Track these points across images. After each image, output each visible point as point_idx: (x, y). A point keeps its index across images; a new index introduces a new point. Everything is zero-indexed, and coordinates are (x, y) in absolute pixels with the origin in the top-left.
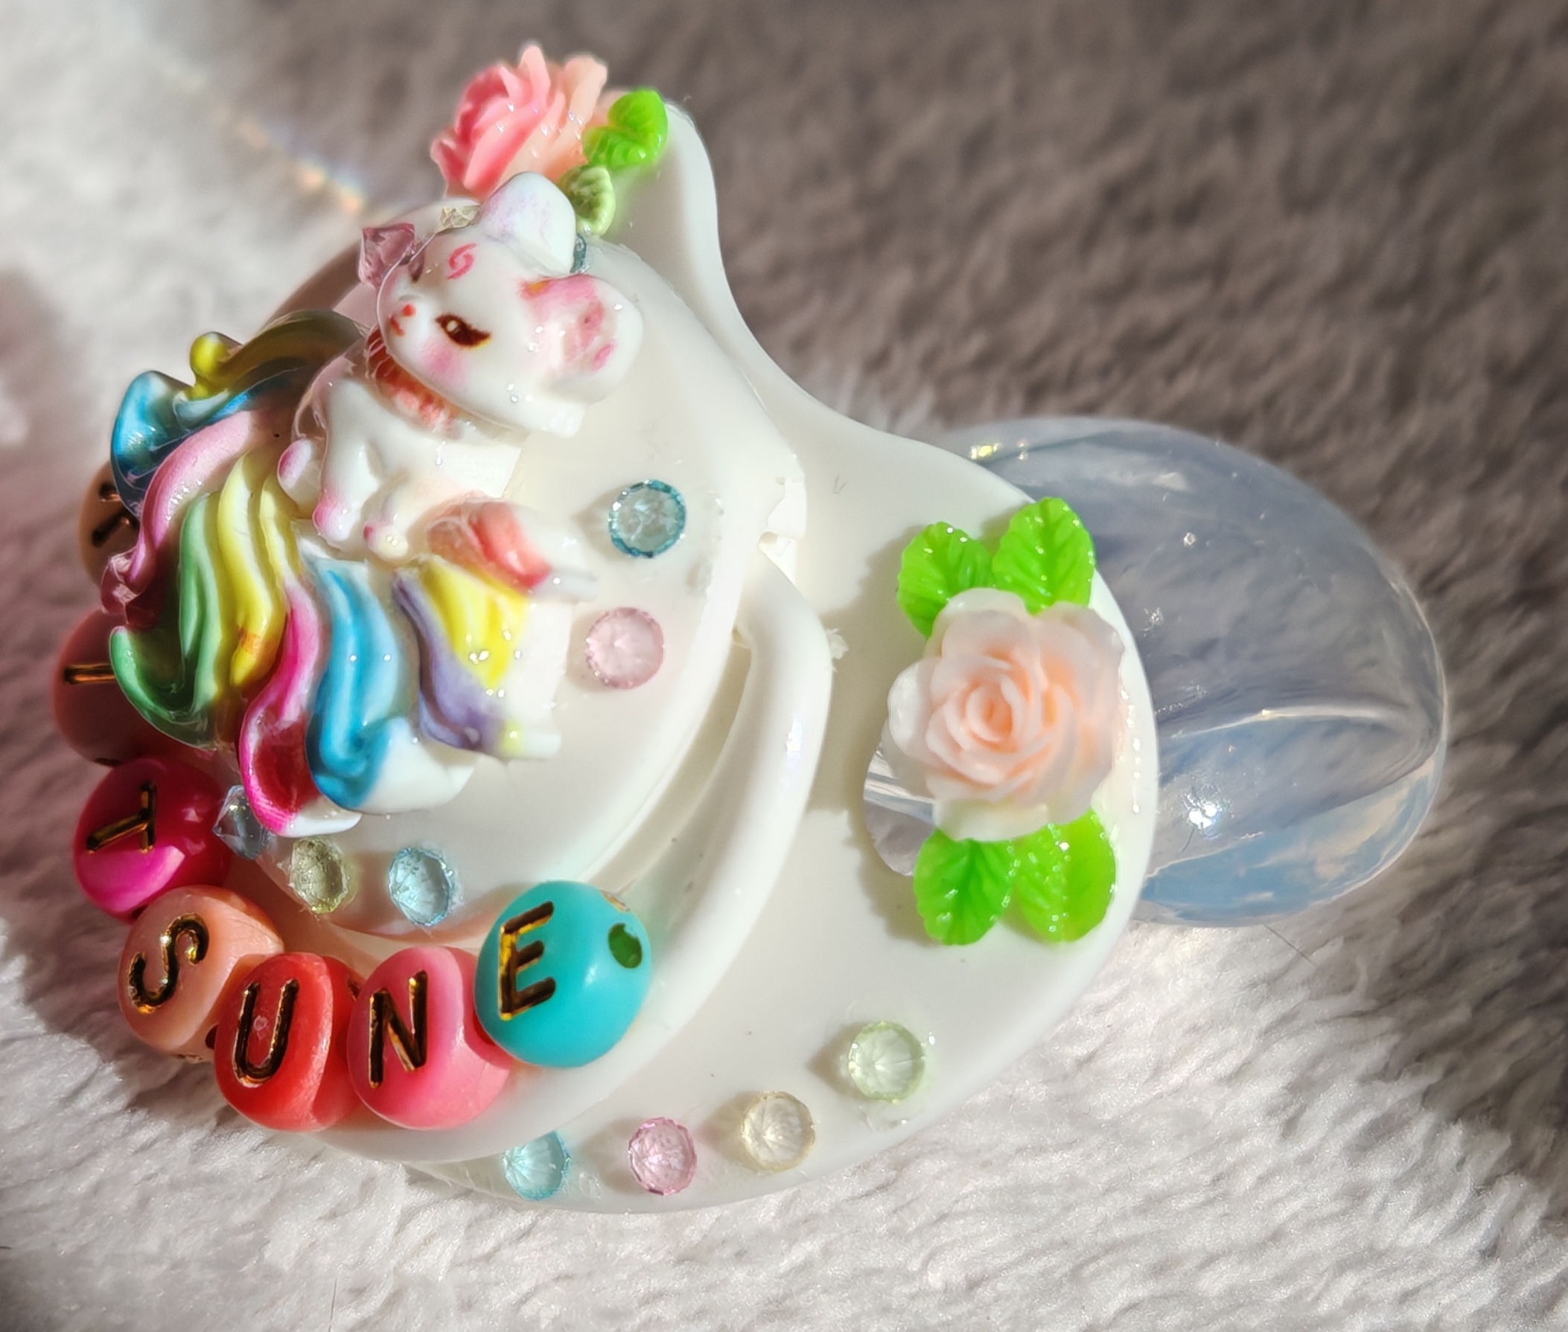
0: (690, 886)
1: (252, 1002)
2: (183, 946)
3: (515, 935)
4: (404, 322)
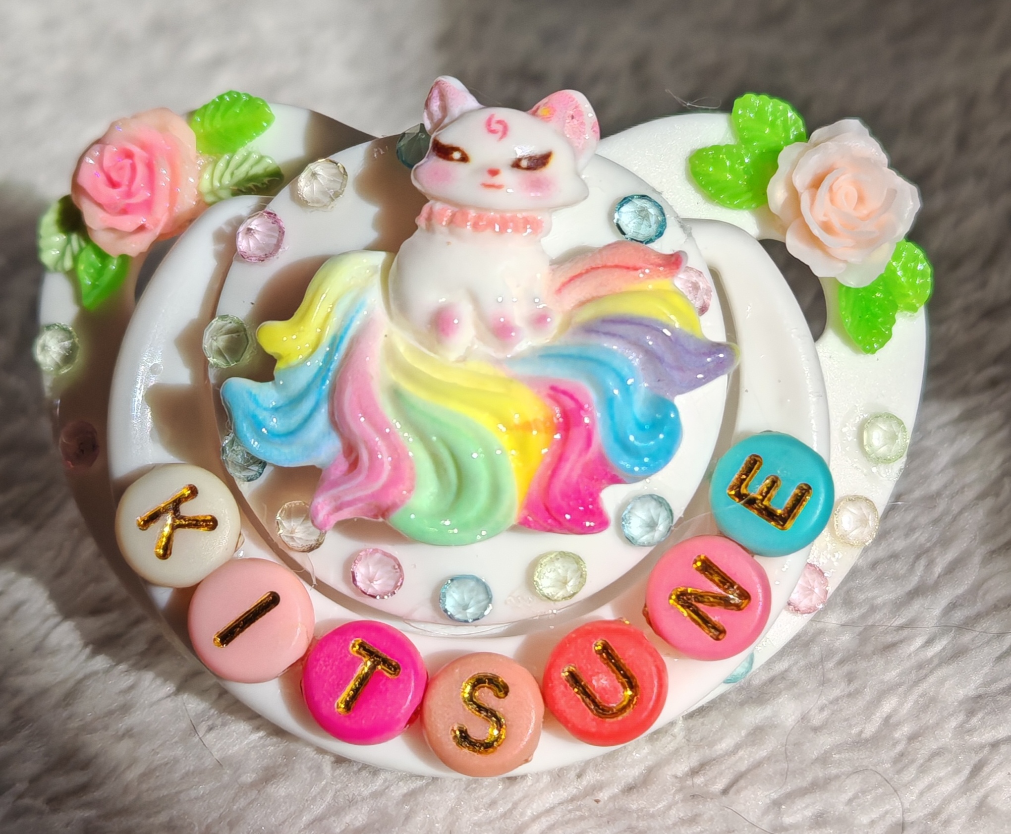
1: (574, 679)
2: (486, 696)
3: (743, 491)
4: (497, 180)
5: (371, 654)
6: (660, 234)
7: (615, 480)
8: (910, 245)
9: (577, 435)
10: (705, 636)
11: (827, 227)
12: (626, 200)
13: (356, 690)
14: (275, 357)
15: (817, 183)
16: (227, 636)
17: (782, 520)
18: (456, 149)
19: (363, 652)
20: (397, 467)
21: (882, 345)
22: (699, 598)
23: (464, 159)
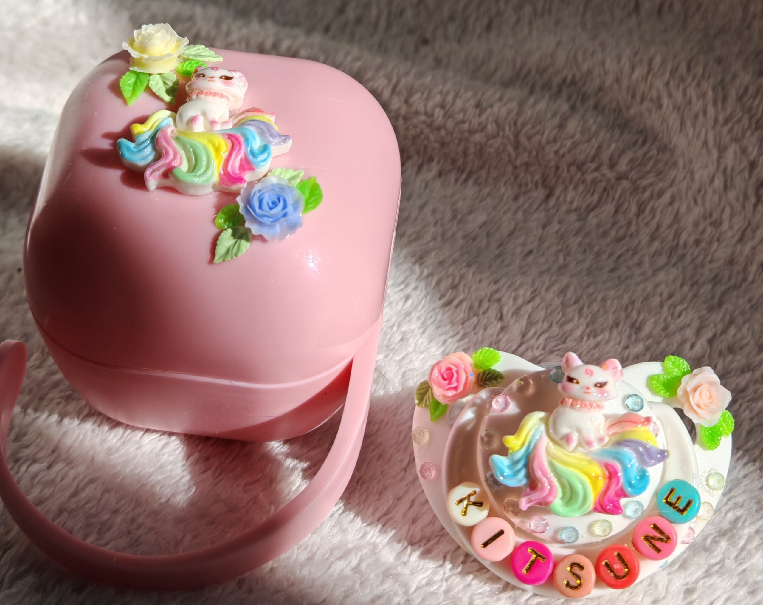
1: (607, 565)
2: (576, 570)
3: (668, 500)
4: (589, 391)
5: (536, 553)
6: (642, 408)
7: (626, 496)
8: (727, 411)
9: (614, 481)
10: (653, 552)
11: (698, 406)
12: (630, 396)
13: (530, 566)
14: (509, 448)
15: (695, 389)
16: (486, 544)
17: (682, 511)
18: (575, 379)
19: (533, 552)
20: (551, 490)
21: (716, 448)
22: (653, 538)
23: (578, 383)
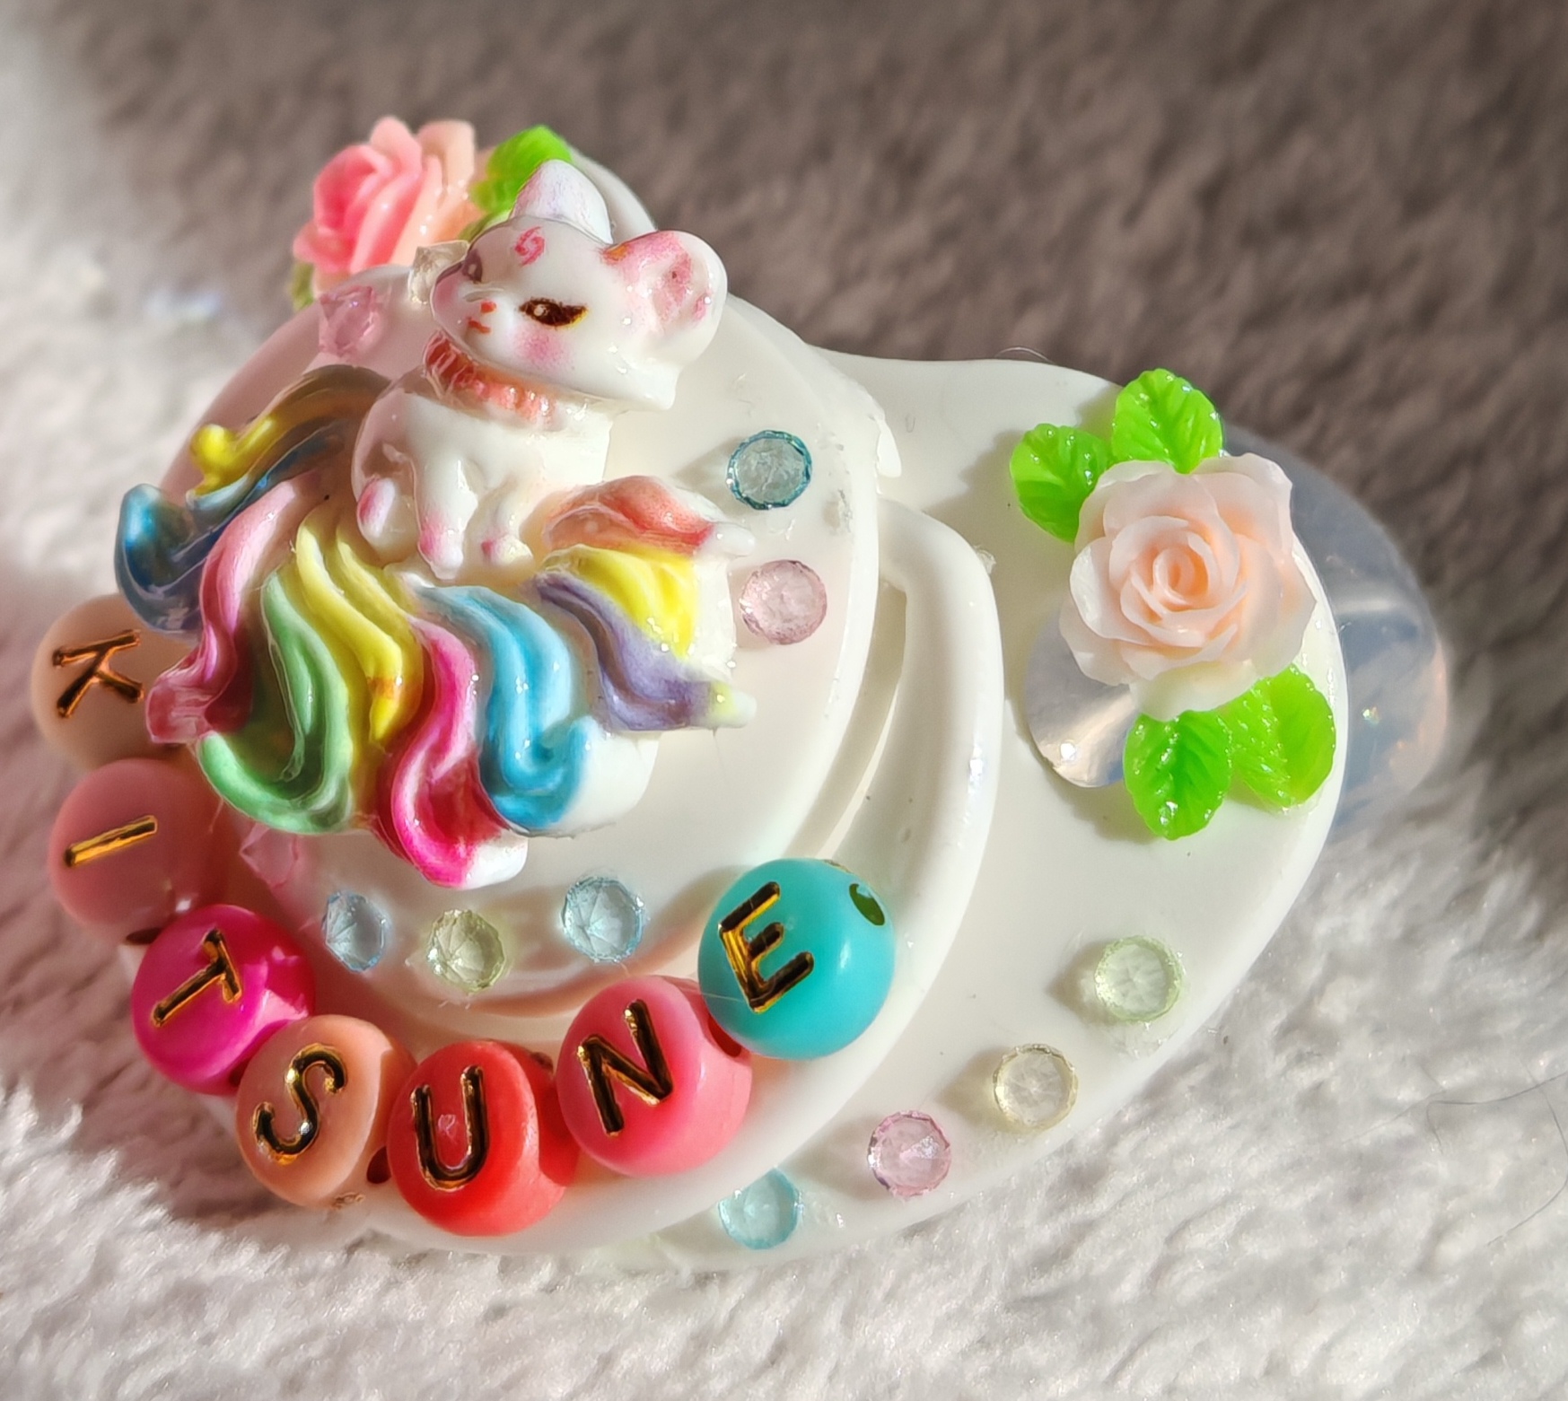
0: (907, 836)
1: (425, 1106)
4: (486, 319)
23: (477, 276)
